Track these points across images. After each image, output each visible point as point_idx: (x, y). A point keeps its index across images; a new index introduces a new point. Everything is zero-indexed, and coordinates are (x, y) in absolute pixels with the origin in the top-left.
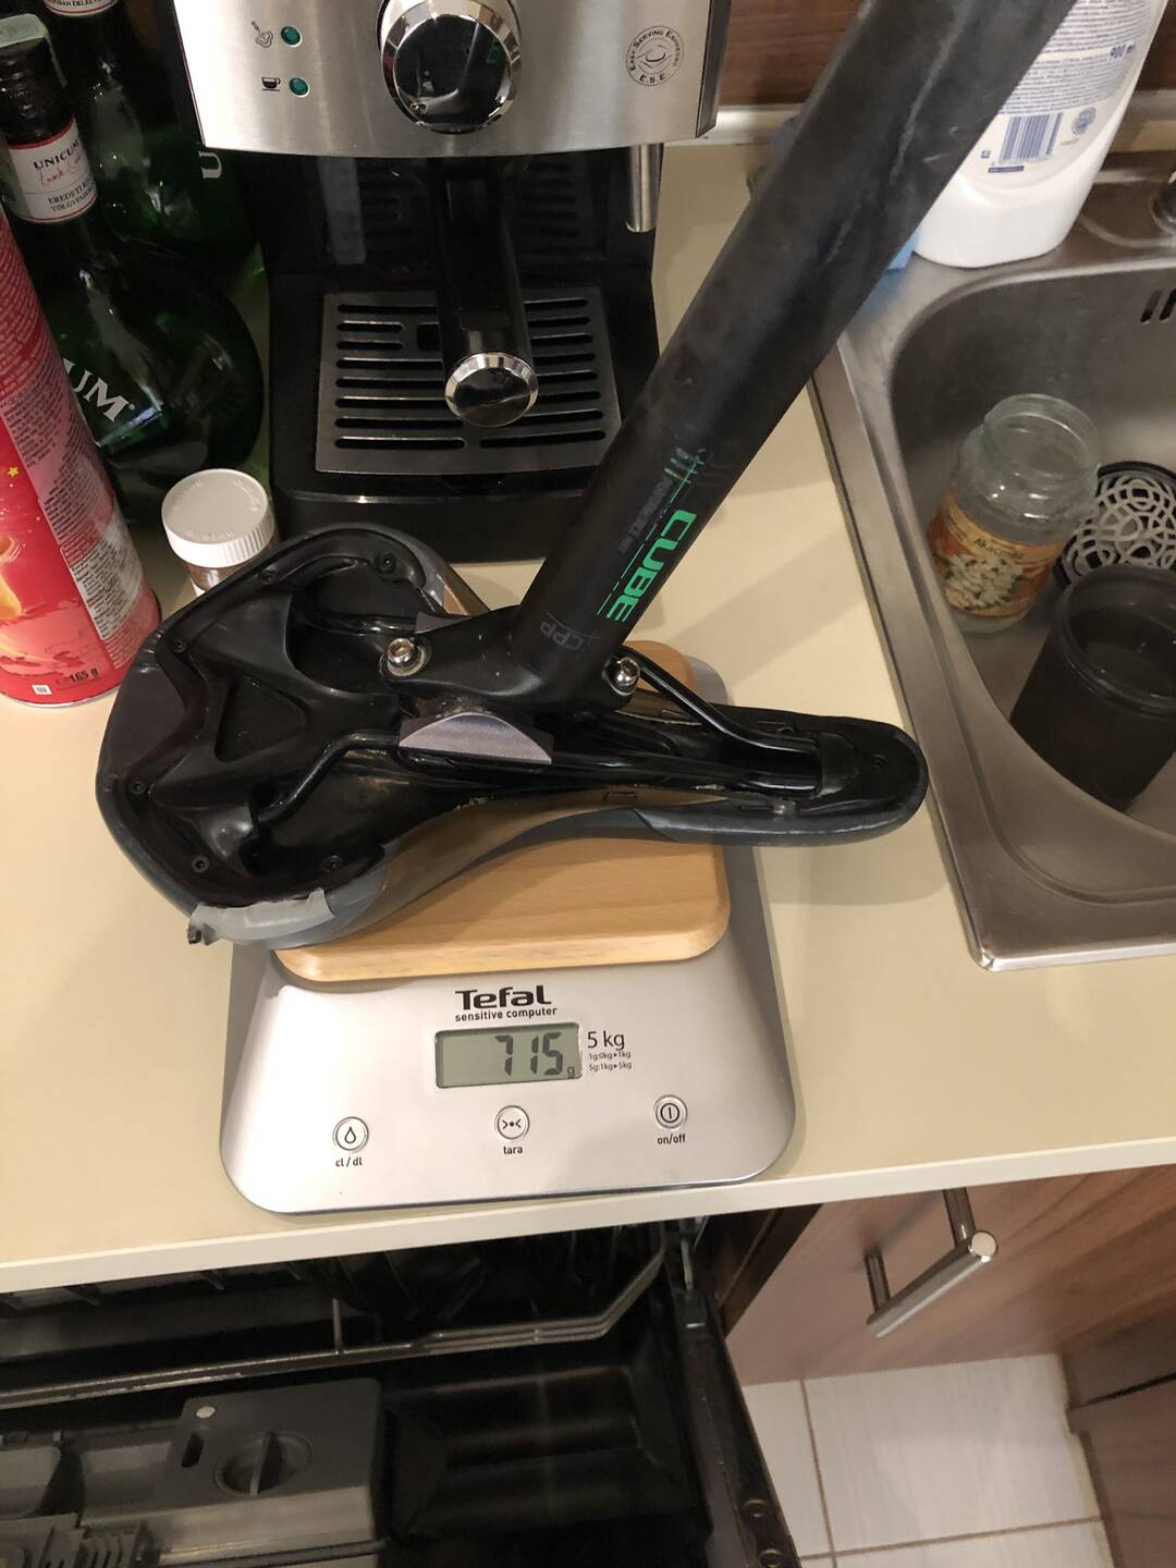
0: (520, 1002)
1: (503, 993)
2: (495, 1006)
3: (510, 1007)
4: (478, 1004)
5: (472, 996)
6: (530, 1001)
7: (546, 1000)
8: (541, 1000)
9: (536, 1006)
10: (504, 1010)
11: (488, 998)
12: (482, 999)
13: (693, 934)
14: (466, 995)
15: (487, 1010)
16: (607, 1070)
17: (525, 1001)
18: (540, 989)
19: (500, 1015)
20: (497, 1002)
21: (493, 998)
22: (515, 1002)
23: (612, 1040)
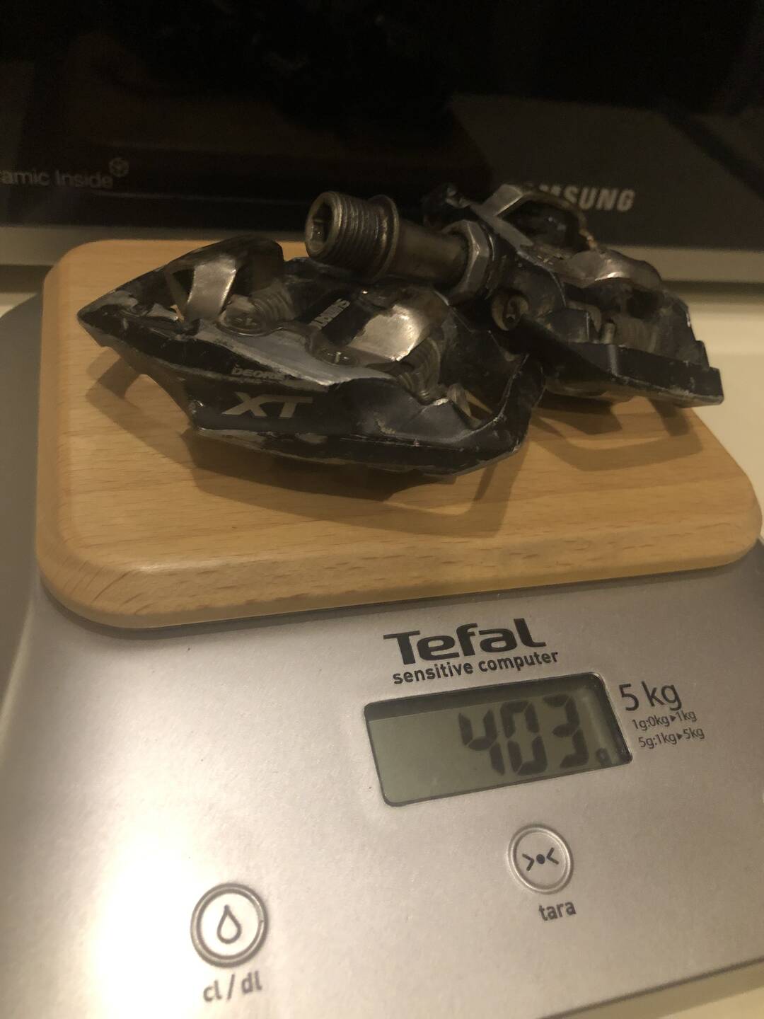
0: (494, 645)
1: (464, 633)
2: (456, 655)
3: (480, 655)
4: (426, 653)
5: (414, 641)
6: (511, 645)
8: (528, 641)
9: (522, 650)
10: (473, 661)
11: (440, 643)
12: (431, 644)
14: (403, 640)
15: (444, 662)
16: (669, 746)
17: (502, 644)
18: (521, 624)
19: (468, 669)
20: (457, 648)
21: (448, 642)
22: (486, 646)
23: (659, 695)
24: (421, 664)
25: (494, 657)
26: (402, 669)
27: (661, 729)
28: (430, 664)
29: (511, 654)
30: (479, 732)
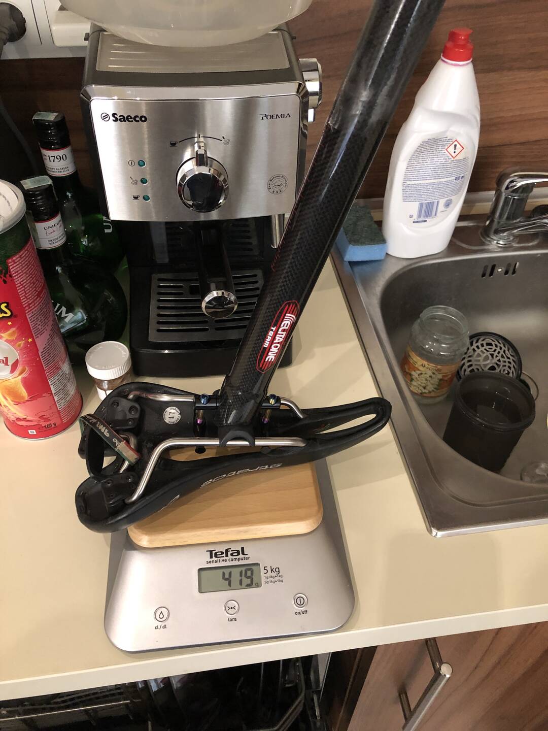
0: (234, 554)
1: (227, 551)
2: (223, 557)
3: (230, 557)
4: (216, 556)
5: (214, 552)
6: (239, 554)
7: (245, 553)
8: (243, 553)
9: (241, 556)
10: (227, 558)
11: (220, 553)
12: (218, 554)
13: (307, 522)
14: (211, 552)
15: (220, 558)
16: (273, 583)
17: (236, 554)
18: (243, 549)
19: (226, 560)
20: (224, 555)
21: (222, 553)
22: (232, 555)
23: (274, 570)
24: (214, 559)
25: (233, 557)
26: (210, 560)
27: (272, 579)
28: (216, 559)
29: (237, 557)
30: (227, 576)
